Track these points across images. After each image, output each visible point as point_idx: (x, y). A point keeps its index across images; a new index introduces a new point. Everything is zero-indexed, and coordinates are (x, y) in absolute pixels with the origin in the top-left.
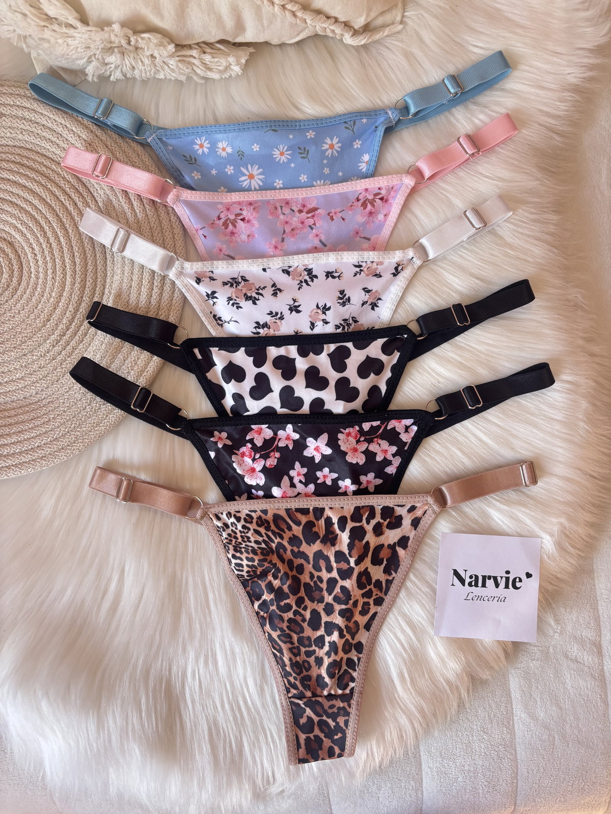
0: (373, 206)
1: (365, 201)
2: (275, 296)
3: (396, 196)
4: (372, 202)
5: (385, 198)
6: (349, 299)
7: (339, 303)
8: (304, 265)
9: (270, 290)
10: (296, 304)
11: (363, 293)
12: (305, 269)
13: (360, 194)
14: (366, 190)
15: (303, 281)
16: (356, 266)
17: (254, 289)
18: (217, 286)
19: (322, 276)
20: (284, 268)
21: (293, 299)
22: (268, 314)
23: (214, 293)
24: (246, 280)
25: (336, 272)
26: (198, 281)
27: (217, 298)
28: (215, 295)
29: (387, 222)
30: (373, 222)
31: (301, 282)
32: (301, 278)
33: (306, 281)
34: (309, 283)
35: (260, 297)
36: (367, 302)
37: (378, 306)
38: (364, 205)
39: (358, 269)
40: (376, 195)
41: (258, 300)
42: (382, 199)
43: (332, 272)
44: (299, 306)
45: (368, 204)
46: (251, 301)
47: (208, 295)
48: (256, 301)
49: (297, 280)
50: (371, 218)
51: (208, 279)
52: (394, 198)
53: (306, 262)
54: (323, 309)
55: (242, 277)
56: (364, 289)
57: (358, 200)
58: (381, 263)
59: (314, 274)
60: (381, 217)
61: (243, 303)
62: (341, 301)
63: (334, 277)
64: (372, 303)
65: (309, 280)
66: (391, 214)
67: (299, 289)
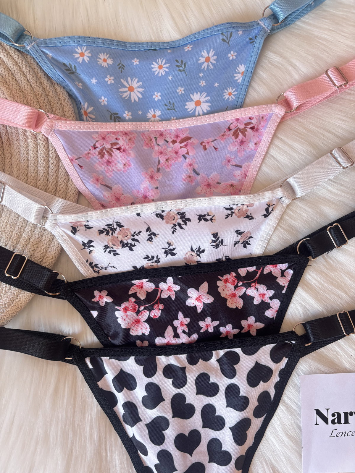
0: (244, 135)
1: (236, 130)
2: (151, 241)
3: (266, 125)
4: (243, 132)
5: (256, 127)
6: (222, 242)
7: (212, 245)
8: (176, 210)
9: (144, 235)
10: (171, 247)
11: (236, 235)
12: (178, 213)
13: (232, 123)
14: (237, 120)
15: (177, 224)
16: (227, 209)
17: (129, 236)
18: (93, 235)
19: (194, 219)
20: (157, 213)
21: (168, 243)
22: (145, 258)
23: (90, 242)
24: (121, 226)
25: (208, 215)
26: (74, 230)
27: (93, 246)
28: (92, 244)
29: (258, 151)
30: (244, 150)
31: (175, 225)
32: (174, 222)
33: (179, 225)
34: (182, 225)
35: (136, 243)
36: (239, 242)
37: (249, 244)
38: (236, 135)
39: (229, 212)
40: (247, 124)
41: (134, 246)
42: (252, 128)
43: (205, 215)
44: (174, 249)
45: (240, 134)
46: (127, 248)
47: (84, 244)
48: (133, 248)
49: (171, 224)
50: (242, 147)
51: (84, 228)
52: (264, 127)
53: (179, 207)
54: (197, 251)
55: (117, 223)
56: (236, 232)
57: (230, 129)
58: (252, 205)
59: (187, 217)
60: (251, 145)
61: (120, 250)
62: (214, 244)
63: (206, 220)
64: (244, 242)
65: (182, 223)
66: (262, 143)
67: (173, 233)
